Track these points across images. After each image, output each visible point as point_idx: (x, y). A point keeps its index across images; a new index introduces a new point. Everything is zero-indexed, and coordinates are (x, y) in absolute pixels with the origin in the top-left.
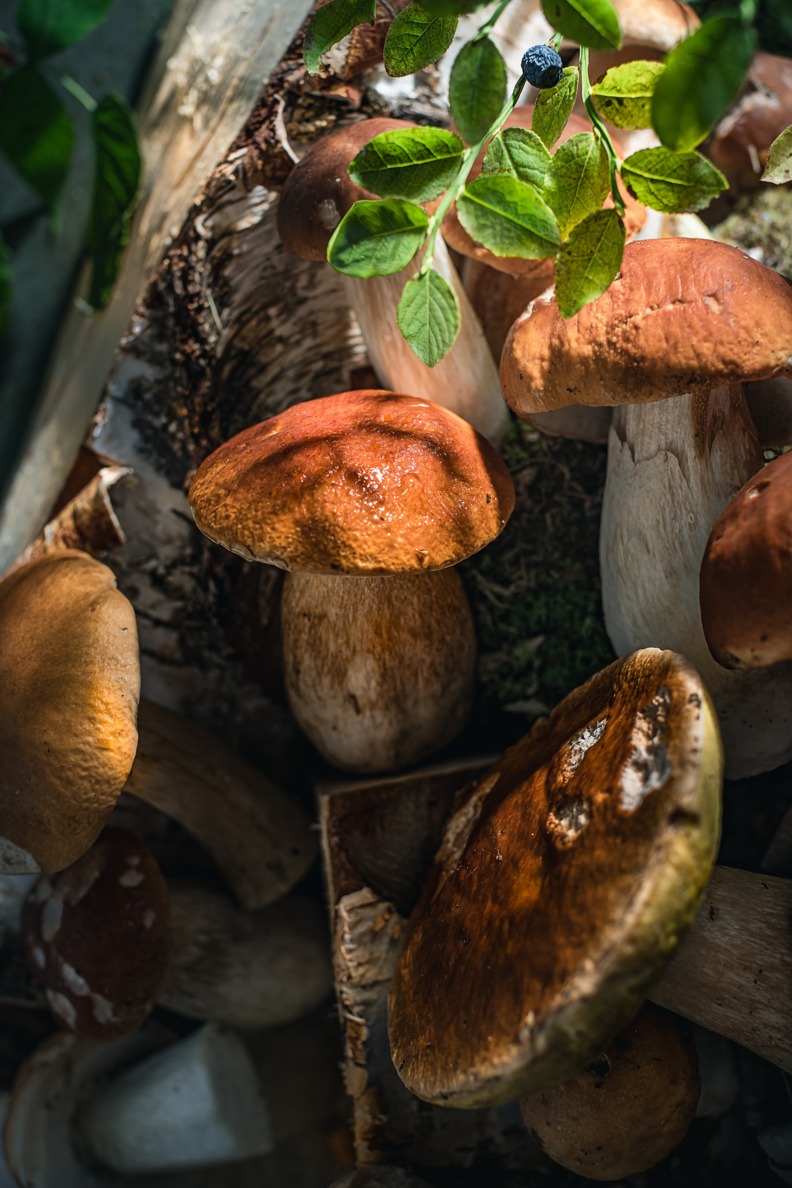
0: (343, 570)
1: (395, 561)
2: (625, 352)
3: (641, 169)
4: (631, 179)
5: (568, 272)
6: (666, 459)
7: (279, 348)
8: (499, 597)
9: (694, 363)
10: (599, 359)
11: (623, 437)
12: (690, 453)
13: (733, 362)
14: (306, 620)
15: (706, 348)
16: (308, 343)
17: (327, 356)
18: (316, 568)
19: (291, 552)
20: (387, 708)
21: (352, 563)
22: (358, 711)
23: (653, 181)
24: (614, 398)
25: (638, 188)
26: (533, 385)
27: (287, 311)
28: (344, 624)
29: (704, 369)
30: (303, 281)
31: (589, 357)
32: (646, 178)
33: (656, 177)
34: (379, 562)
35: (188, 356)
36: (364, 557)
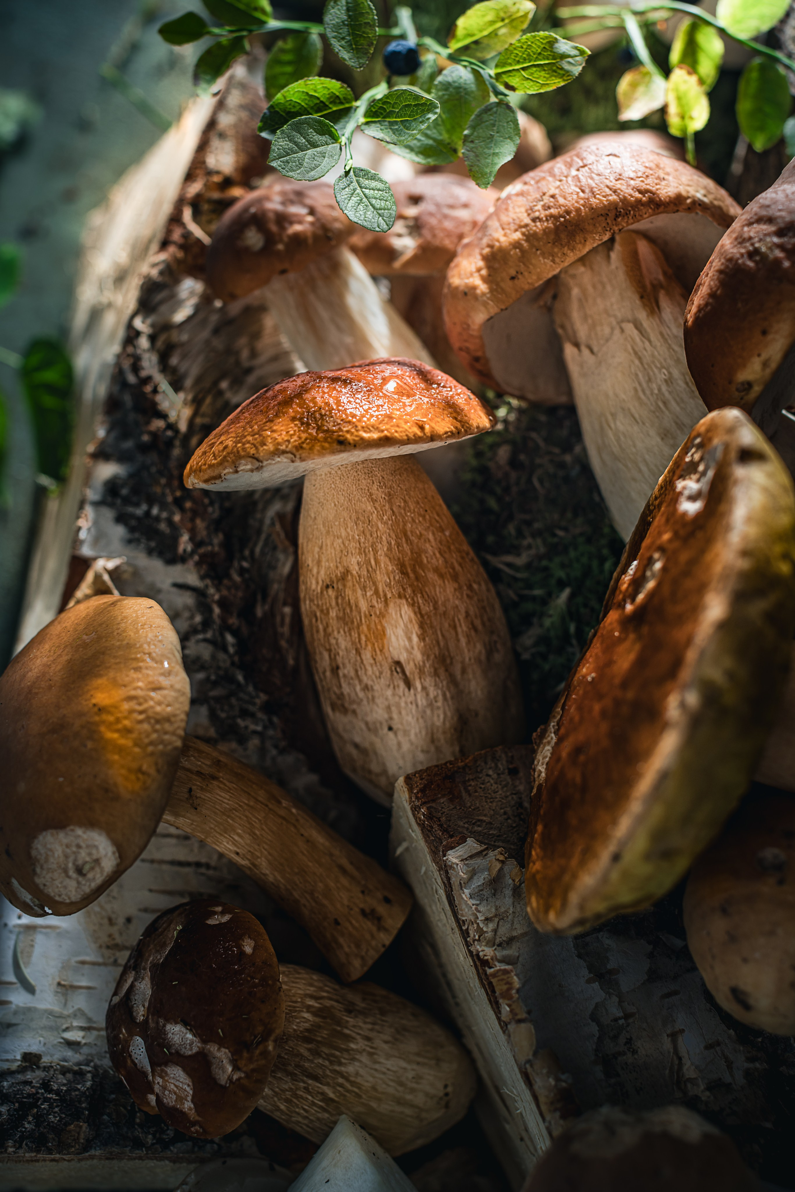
0: (350, 444)
1: (397, 429)
2: (550, 217)
3: (510, 64)
4: (505, 78)
5: (477, 156)
6: (622, 331)
9: (613, 198)
10: (529, 235)
12: (643, 315)
13: (647, 191)
14: (330, 591)
15: (620, 185)
18: (323, 448)
19: (295, 441)
20: (436, 674)
21: (356, 436)
22: (408, 684)
23: (523, 69)
24: (553, 261)
25: (514, 81)
26: (478, 292)
27: (238, 382)
28: (368, 571)
29: (624, 200)
30: (245, 354)
31: (520, 239)
32: (518, 70)
33: (525, 65)
34: (383, 431)
36: (366, 429)
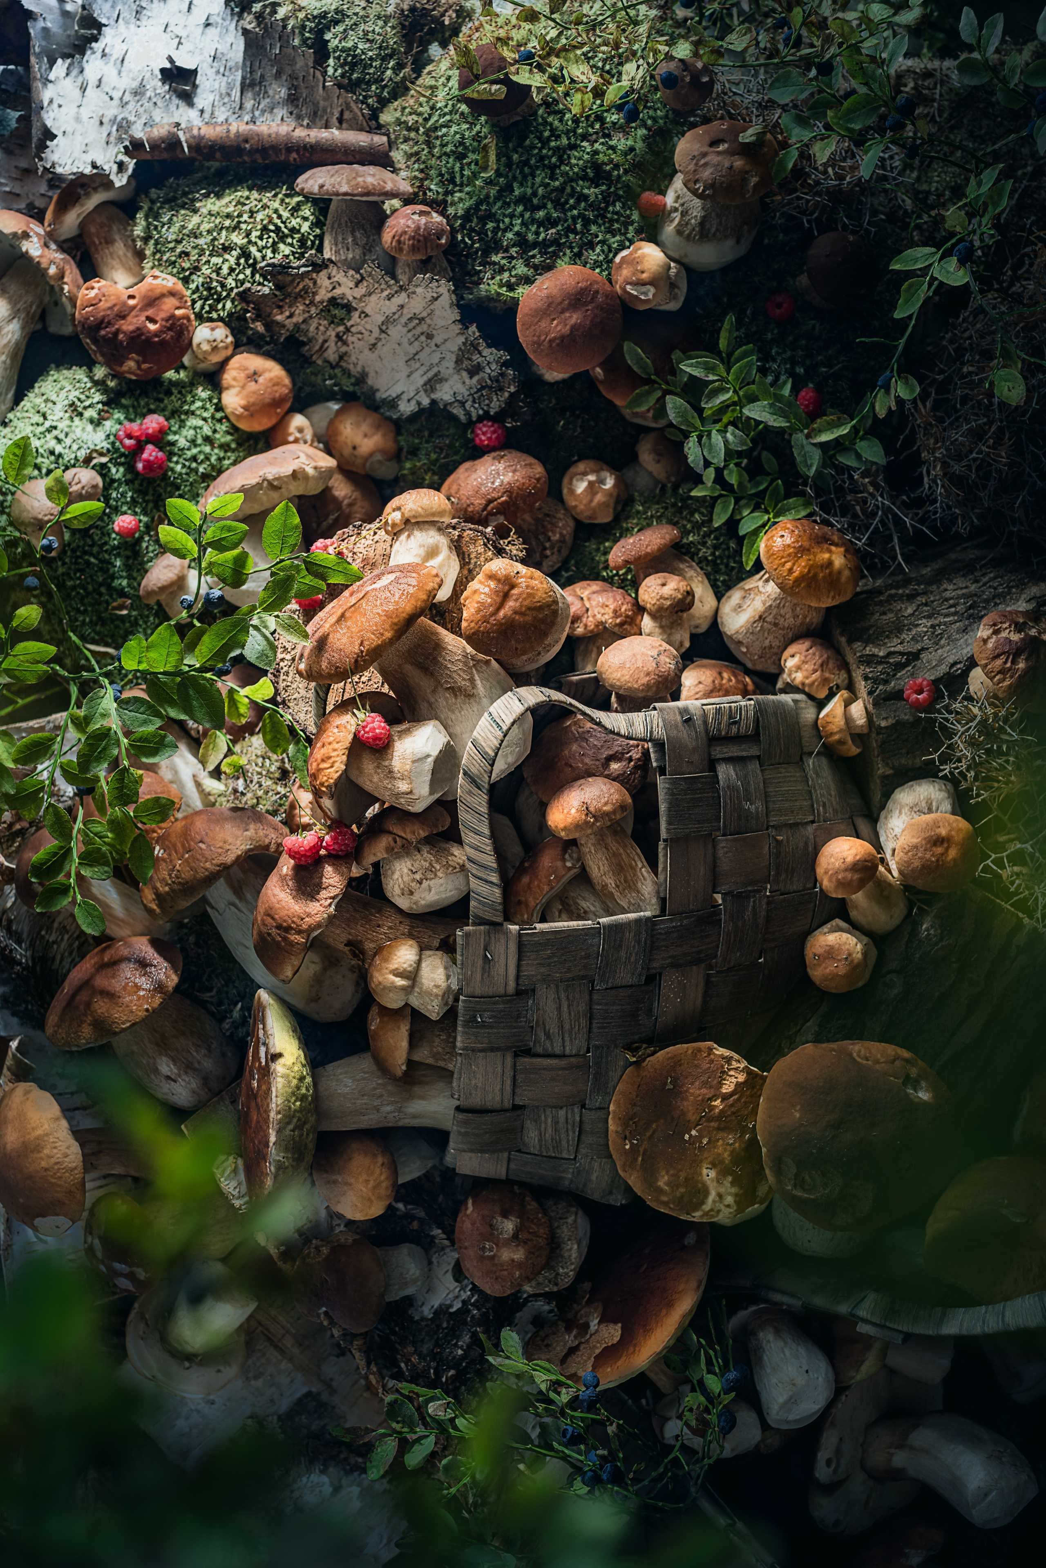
0: (118, 1033)
1: (137, 1017)
2: (180, 883)
4: (140, 819)
7: (55, 946)
8: (212, 997)
10: (172, 890)
11: (212, 907)
12: (237, 901)
15: (208, 865)
16: (66, 937)
17: (78, 938)
18: (109, 1037)
19: (94, 1037)
20: (186, 1073)
21: (121, 1028)
22: (175, 1081)
23: (147, 816)
25: (144, 820)
26: (157, 911)
27: (49, 929)
29: (212, 873)
31: (169, 891)
32: (145, 816)
35: (17, 974)
36: (123, 1023)
